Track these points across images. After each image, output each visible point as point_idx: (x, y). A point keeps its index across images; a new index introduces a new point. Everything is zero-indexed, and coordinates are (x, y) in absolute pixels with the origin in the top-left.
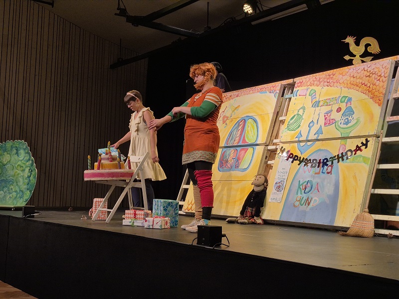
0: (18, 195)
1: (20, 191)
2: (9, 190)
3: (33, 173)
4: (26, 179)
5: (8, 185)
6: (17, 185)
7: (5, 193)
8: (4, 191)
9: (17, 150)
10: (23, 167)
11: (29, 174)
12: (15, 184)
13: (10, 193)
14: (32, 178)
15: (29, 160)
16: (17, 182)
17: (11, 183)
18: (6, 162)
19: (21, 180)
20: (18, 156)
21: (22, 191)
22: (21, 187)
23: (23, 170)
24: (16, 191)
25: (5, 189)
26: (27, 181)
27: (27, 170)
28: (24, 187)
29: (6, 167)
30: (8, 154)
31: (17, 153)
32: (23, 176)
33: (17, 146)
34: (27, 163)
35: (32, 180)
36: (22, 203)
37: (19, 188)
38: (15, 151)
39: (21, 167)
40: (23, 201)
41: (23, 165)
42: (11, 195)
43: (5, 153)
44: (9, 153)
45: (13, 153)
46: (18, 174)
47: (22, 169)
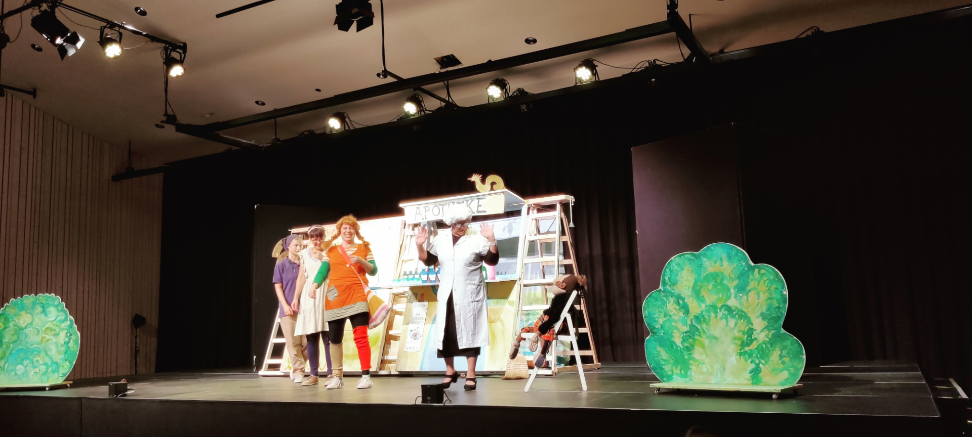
0: (50, 369)
1: (53, 362)
2: (33, 363)
3: (73, 337)
4: (62, 346)
5: (31, 357)
6: (47, 354)
7: (25, 367)
8: (25, 364)
9: (43, 307)
10: (55, 330)
11: (67, 339)
12: (43, 354)
13: (34, 367)
14: (71, 344)
15: (66, 320)
16: (46, 352)
17: (35, 353)
18: (25, 325)
19: (53, 348)
20: (46, 315)
21: (56, 363)
22: (54, 358)
23: (56, 335)
24: (45, 364)
25: (26, 362)
26: (63, 349)
27: (63, 334)
28: (59, 358)
29: (26, 331)
30: (27, 313)
31: (44, 312)
32: (56, 343)
33: (44, 302)
34: (63, 325)
35: (73, 347)
36: (58, 378)
37: (51, 358)
38: (40, 309)
39: (52, 330)
40: (59, 376)
41: (56, 328)
42: (37, 370)
43: (23, 313)
44: (28, 311)
45: (36, 312)
46: (48, 340)
47: (53, 332)
